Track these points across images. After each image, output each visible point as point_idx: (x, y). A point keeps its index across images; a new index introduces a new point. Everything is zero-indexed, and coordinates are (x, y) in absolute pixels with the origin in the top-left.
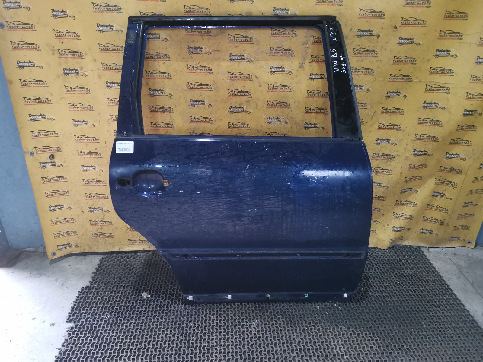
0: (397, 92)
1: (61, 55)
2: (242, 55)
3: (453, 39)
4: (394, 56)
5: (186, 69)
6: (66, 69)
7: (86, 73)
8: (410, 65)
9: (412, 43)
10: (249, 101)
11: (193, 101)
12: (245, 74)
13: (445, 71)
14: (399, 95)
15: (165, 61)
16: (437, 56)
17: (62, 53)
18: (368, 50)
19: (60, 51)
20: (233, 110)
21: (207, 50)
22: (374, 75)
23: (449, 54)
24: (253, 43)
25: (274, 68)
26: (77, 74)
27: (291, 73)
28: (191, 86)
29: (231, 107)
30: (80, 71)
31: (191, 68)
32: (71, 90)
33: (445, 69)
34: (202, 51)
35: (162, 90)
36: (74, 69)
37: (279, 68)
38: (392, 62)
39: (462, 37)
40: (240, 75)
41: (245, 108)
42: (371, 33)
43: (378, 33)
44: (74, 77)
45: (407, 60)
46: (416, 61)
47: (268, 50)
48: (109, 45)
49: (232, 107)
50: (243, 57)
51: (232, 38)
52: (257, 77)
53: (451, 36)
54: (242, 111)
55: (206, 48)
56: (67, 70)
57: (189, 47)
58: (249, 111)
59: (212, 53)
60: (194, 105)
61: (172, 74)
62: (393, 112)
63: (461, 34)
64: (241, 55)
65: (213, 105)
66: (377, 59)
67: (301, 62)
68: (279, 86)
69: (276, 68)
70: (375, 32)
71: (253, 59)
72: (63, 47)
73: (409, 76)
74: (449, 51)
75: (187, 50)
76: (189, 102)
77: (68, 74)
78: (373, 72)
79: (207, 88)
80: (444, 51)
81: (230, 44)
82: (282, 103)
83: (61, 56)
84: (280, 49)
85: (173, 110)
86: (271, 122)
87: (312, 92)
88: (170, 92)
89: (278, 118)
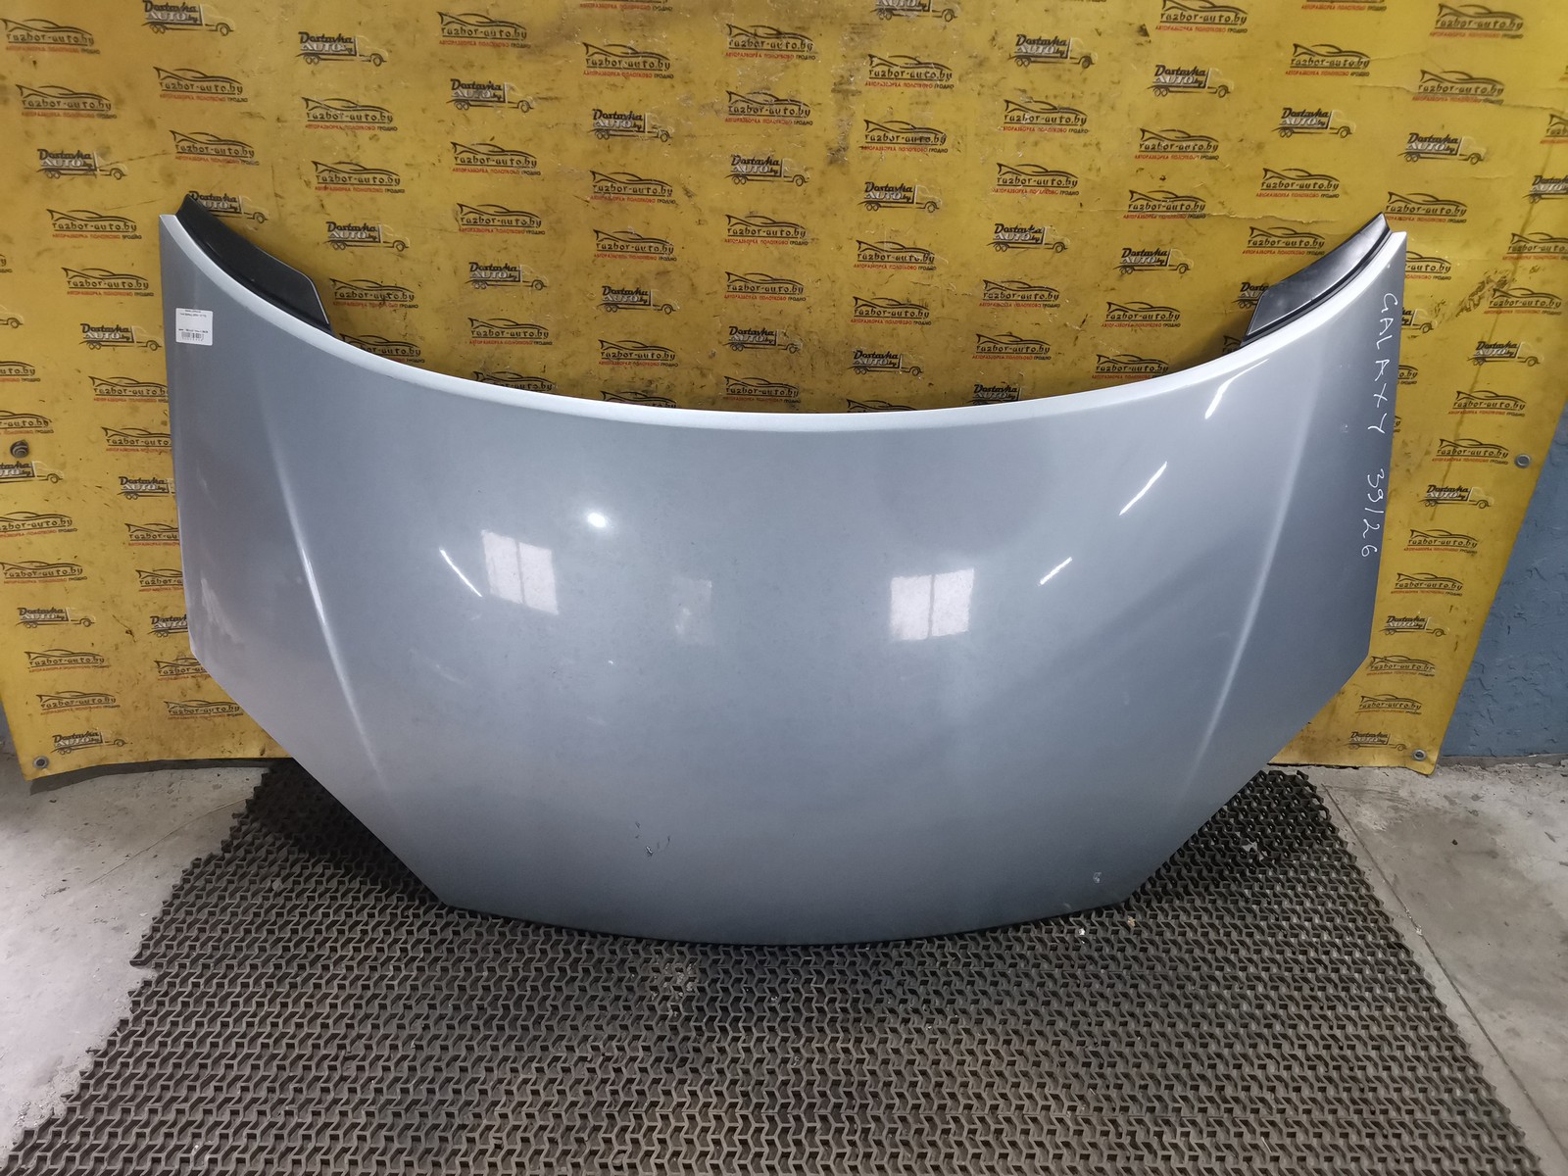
0: (1158, 253)
1: (31, 104)
2: (636, 113)
3: (1337, 74)
4: (1143, 131)
5: (449, 159)
6: (49, 155)
7: (123, 167)
8: (1197, 160)
9: (1200, 85)
10: (666, 273)
11: (478, 267)
12: (649, 181)
13: (1312, 182)
14: (1162, 263)
15: (377, 132)
16: (1287, 130)
17: (34, 99)
18: (1054, 109)
19: (26, 92)
20: (617, 299)
21: (518, 95)
22: (1077, 193)
23: (1324, 126)
24: (671, 77)
25: (746, 162)
26: (90, 170)
27: (804, 181)
28: (472, 216)
29: (607, 290)
30: (99, 161)
31: (465, 156)
32: (69, 225)
33: (1310, 176)
34: (500, 100)
35: (373, 229)
36: (79, 155)
37: (759, 162)
38: (1135, 150)
39: (1367, 70)
40: (631, 182)
41: (654, 294)
42: (1061, 48)
43: (1085, 51)
44: (79, 181)
45: (1184, 144)
46: (1216, 148)
47: (721, 100)
48: (189, 75)
49: (611, 291)
50: (638, 123)
51: (597, 57)
52: (688, 193)
53: (1332, 65)
54: (646, 303)
55: (512, 89)
56: (55, 156)
57: (457, 84)
58: (669, 306)
59: (534, 104)
60: (485, 281)
61: (404, 175)
62: (1145, 317)
63: (1364, 60)
64: (631, 117)
65: (546, 282)
66: (1083, 138)
67: (835, 146)
68: (766, 225)
69: (752, 162)
70: (1077, 45)
71: (671, 131)
72: (37, 79)
73: (1195, 199)
74: (1325, 115)
75: (451, 94)
76: (465, 273)
77: (57, 170)
78: (1075, 184)
79: (524, 224)
80: (1311, 115)
81: (593, 79)
82: (775, 281)
83: (29, 109)
84: (760, 99)
85: (412, 298)
86: (742, 345)
87: (872, 248)
88: (398, 237)
89: (764, 332)
